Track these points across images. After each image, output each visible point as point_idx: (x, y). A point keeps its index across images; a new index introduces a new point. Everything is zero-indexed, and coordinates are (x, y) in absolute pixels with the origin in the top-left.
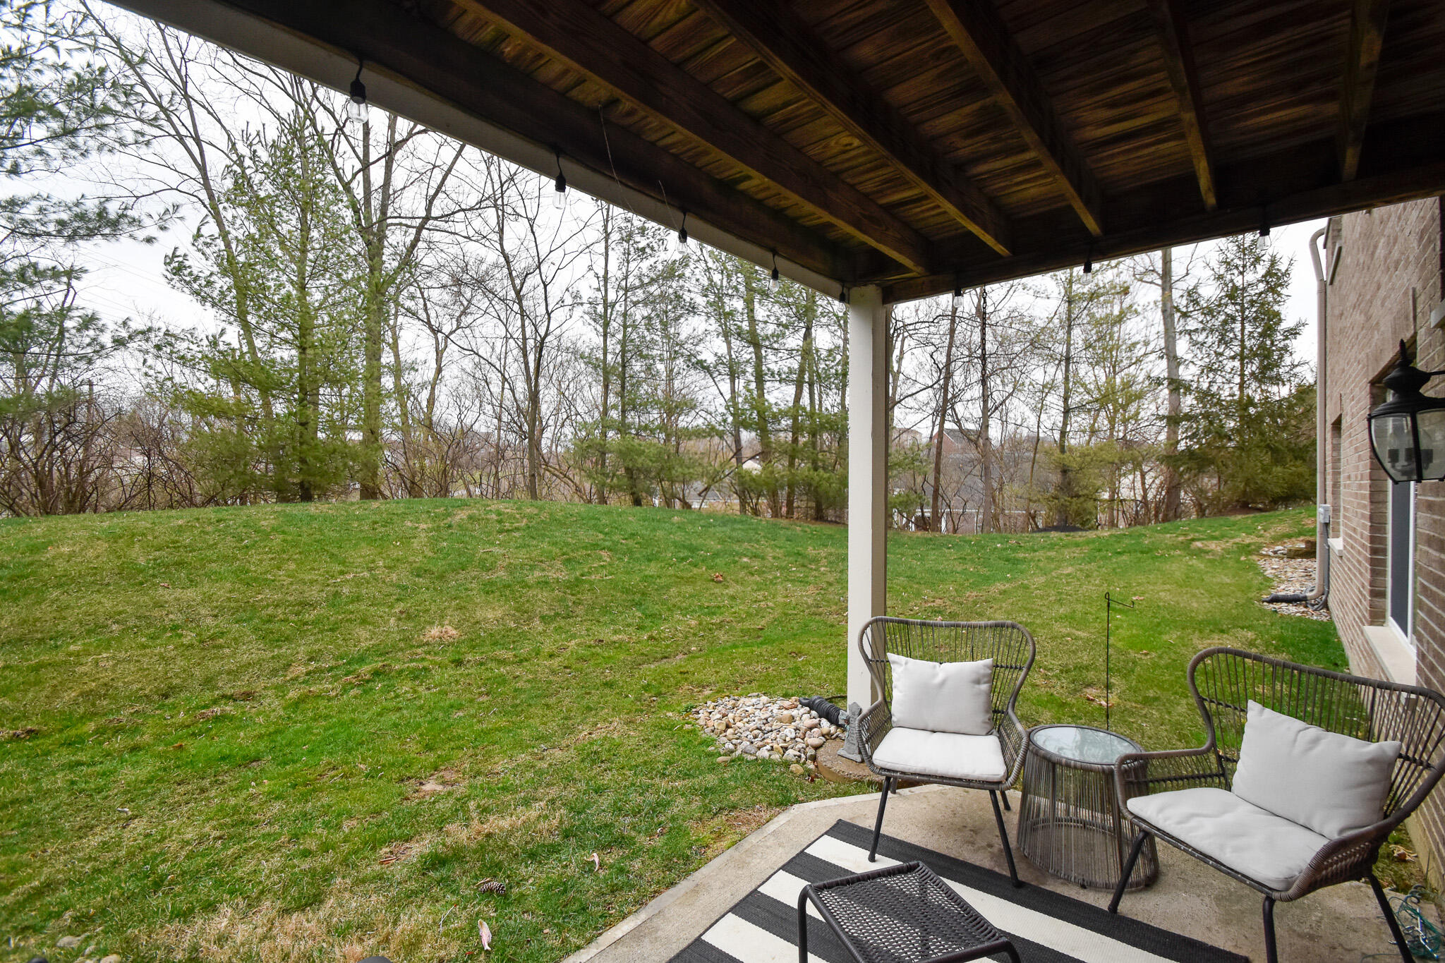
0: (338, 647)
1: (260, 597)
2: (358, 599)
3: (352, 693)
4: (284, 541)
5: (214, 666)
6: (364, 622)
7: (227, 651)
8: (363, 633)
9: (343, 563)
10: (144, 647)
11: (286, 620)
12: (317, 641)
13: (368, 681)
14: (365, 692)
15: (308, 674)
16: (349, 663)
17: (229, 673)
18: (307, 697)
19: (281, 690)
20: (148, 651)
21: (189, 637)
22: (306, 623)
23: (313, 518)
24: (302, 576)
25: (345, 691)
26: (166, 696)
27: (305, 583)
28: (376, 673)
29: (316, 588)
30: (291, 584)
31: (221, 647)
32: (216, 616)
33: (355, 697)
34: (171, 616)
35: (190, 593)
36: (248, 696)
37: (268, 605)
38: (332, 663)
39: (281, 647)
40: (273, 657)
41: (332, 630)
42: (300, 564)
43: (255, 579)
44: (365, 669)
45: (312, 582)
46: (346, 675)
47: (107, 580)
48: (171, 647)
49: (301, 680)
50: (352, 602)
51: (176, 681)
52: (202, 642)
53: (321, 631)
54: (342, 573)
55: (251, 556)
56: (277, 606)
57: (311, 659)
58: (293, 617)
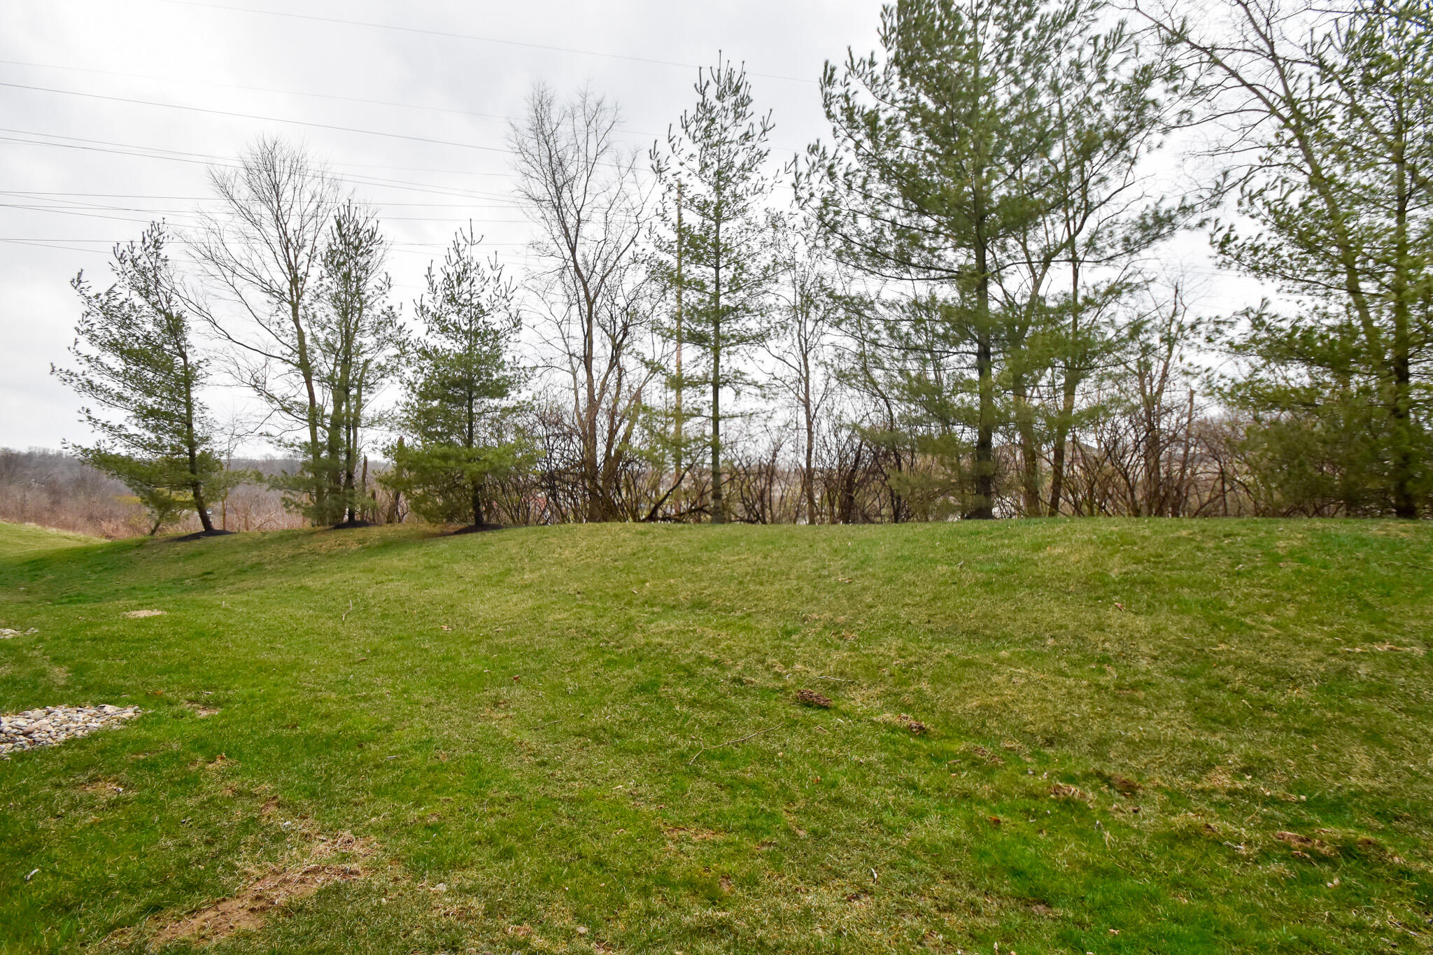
0: (1303, 766)
1: (1223, 647)
2: (1381, 691)
3: (1275, 868)
4: (1298, 572)
5: (1117, 725)
6: (1373, 737)
7: (1143, 711)
8: (1361, 758)
9: (1380, 622)
10: (1062, 673)
11: (1239, 692)
12: (1273, 742)
13: (1323, 859)
14: (1304, 879)
15: (1231, 793)
16: (1307, 805)
17: (1129, 742)
18: (1198, 835)
19: (1176, 799)
20: (1061, 679)
21: (1111, 676)
22: (1268, 707)
23: (1363, 542)
24: (1299, 630)
25: (1265, 856)
26: (1050, 743)
27: (1297, 642)
28: (1347, 850)
29: (1313, 653)
30: (1276, 638)
31: (1138, 703)
32: (1155, 658)
33: (1274, 881)
34: (1107, 645)
35: (1140, 622)
36: (1129, 789)
37: (1228, 662)
38: (1280, 792)
39: (1214, 732)
40: (1194, 744)
41: (1304, 732)
42: (1306, 609)
43: (1227, 621)
44: (1332, 831)
45: (1309, 643)
46: (1289, 826)
47: (1071, 588)
48: (1085, 683)
49: (1216, 797)
50: (1367, 695)
51: (1067, 728)
52: (1119, 687)
53: (1286, 729)
54: (1370, 638)
55: (1237, 588)
56: (1238, 667)
57: (1246, 770)
58: (1254, 691)
